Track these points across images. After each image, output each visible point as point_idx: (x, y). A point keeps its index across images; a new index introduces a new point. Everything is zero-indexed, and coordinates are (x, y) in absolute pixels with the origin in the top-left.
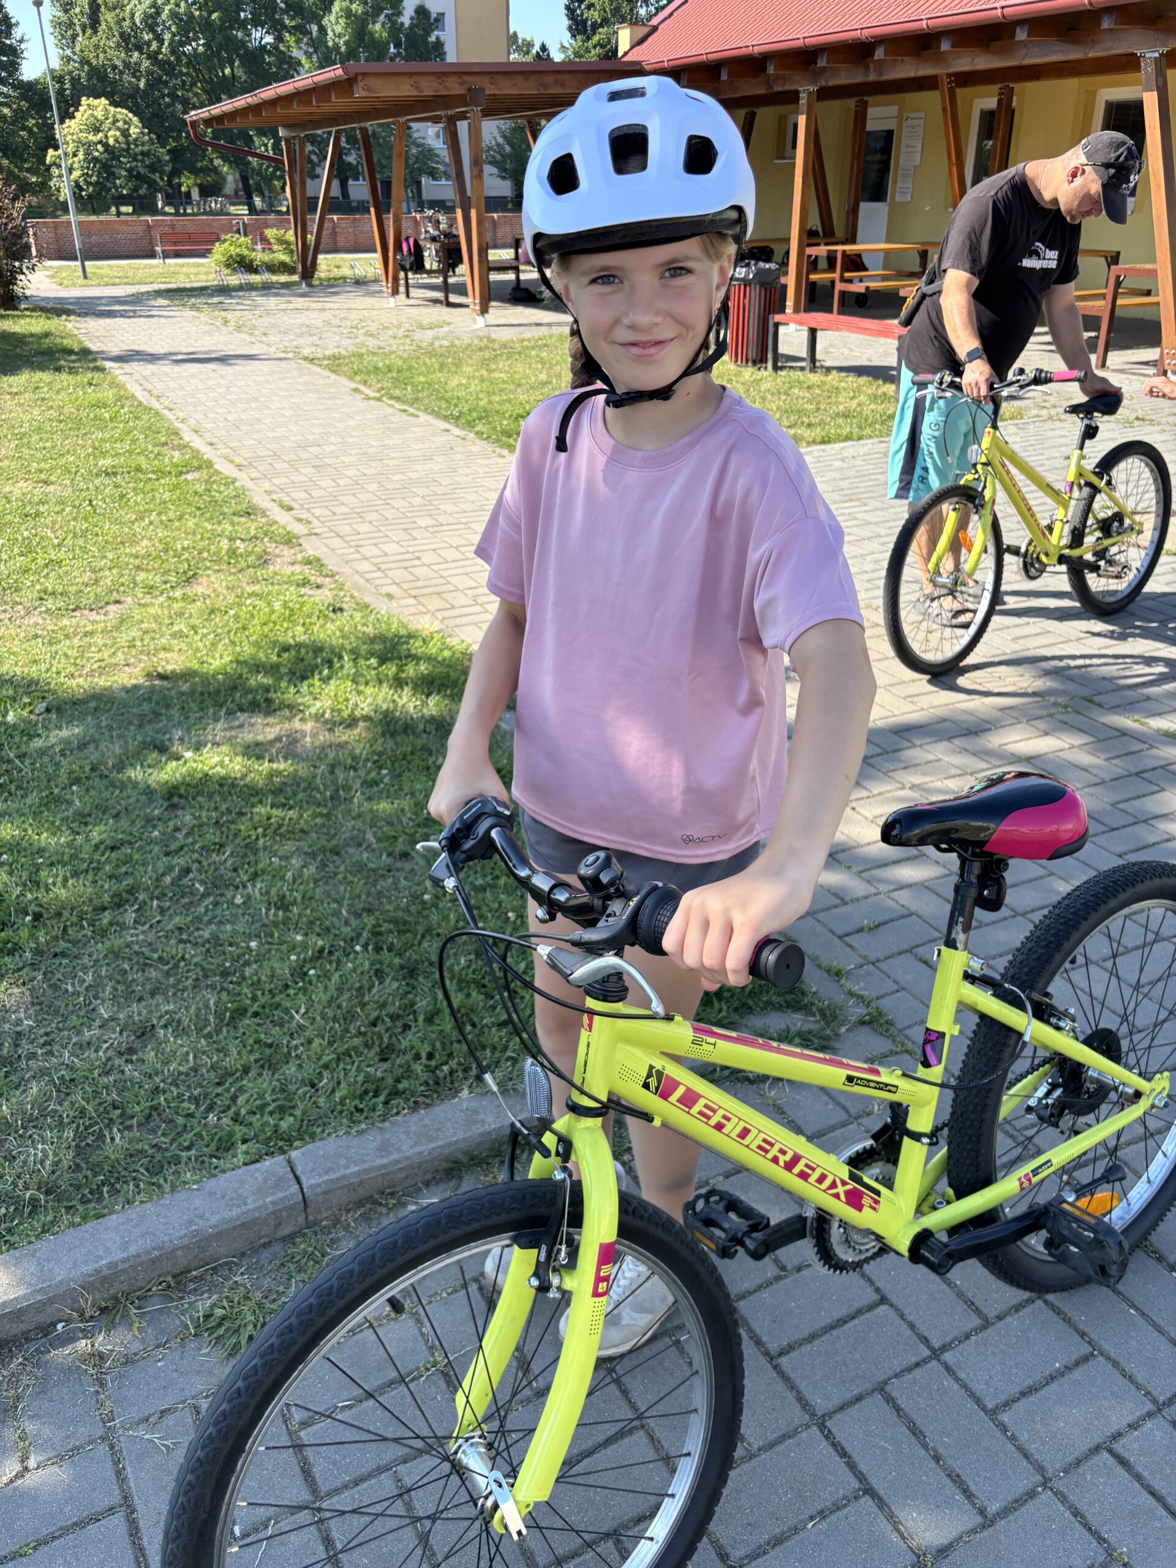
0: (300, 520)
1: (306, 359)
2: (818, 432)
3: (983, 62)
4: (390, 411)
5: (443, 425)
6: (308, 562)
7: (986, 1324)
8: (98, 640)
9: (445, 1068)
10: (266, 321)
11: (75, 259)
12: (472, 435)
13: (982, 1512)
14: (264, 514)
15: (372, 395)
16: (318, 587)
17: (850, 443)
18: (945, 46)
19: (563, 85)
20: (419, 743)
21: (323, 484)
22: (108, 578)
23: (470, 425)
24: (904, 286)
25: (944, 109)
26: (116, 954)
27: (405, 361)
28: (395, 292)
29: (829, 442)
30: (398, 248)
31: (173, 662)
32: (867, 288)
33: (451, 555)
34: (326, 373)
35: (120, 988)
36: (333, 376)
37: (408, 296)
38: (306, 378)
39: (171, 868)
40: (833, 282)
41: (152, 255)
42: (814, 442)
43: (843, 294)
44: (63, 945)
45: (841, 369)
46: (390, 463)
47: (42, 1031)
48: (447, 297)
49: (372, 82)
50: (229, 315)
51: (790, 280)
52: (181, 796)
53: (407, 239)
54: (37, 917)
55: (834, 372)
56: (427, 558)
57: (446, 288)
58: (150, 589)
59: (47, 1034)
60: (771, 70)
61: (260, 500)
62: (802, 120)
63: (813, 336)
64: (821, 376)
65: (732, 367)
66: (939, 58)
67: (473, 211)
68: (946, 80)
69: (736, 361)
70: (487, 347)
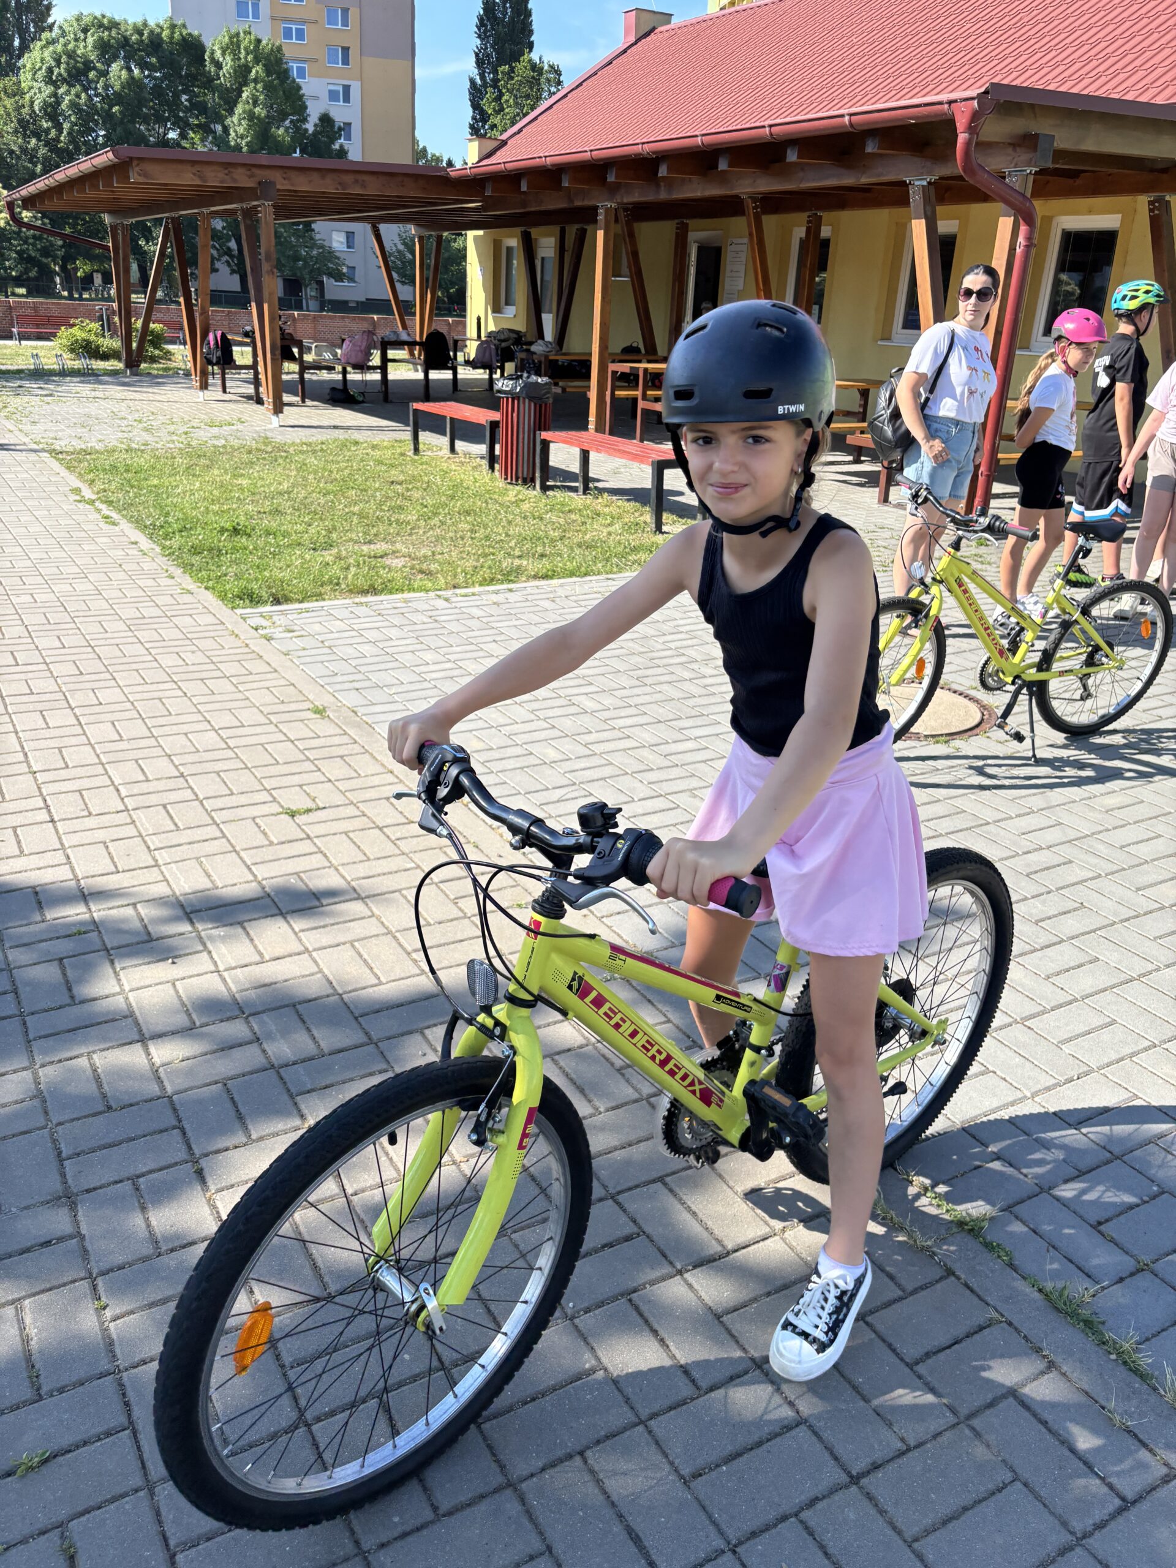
1: (52, 451)
2: (545, 565)
3: (763, 184)
4: (93, 517)
12: (157, 550)
15: (88, 497)
18: (723, 165)
19: (364, 186)
23: (164, 538)
25: (751, 234)
28: (204, 386)
29: (551, 578)
30: (206, 339)
34: (60, 469)
36: (64, 473)
37: (224, 391)
38: (32, 473)
41: (9, 337)
42: (536, 577)
43: (645, 412)
45: (613, 491)
48: (257, 394)
49: (150, 168)
51: (593, 395)
53: (214, 331)
55: (606, 495)
60: (565, 184)
62: (600, 234)
63: (585, 456)
64: (589, 499)
65: (501, 484)
66: (723, 178)
67: (266, 306)
68: (751, 205)
69: (506, 479)
70: (258, 450)
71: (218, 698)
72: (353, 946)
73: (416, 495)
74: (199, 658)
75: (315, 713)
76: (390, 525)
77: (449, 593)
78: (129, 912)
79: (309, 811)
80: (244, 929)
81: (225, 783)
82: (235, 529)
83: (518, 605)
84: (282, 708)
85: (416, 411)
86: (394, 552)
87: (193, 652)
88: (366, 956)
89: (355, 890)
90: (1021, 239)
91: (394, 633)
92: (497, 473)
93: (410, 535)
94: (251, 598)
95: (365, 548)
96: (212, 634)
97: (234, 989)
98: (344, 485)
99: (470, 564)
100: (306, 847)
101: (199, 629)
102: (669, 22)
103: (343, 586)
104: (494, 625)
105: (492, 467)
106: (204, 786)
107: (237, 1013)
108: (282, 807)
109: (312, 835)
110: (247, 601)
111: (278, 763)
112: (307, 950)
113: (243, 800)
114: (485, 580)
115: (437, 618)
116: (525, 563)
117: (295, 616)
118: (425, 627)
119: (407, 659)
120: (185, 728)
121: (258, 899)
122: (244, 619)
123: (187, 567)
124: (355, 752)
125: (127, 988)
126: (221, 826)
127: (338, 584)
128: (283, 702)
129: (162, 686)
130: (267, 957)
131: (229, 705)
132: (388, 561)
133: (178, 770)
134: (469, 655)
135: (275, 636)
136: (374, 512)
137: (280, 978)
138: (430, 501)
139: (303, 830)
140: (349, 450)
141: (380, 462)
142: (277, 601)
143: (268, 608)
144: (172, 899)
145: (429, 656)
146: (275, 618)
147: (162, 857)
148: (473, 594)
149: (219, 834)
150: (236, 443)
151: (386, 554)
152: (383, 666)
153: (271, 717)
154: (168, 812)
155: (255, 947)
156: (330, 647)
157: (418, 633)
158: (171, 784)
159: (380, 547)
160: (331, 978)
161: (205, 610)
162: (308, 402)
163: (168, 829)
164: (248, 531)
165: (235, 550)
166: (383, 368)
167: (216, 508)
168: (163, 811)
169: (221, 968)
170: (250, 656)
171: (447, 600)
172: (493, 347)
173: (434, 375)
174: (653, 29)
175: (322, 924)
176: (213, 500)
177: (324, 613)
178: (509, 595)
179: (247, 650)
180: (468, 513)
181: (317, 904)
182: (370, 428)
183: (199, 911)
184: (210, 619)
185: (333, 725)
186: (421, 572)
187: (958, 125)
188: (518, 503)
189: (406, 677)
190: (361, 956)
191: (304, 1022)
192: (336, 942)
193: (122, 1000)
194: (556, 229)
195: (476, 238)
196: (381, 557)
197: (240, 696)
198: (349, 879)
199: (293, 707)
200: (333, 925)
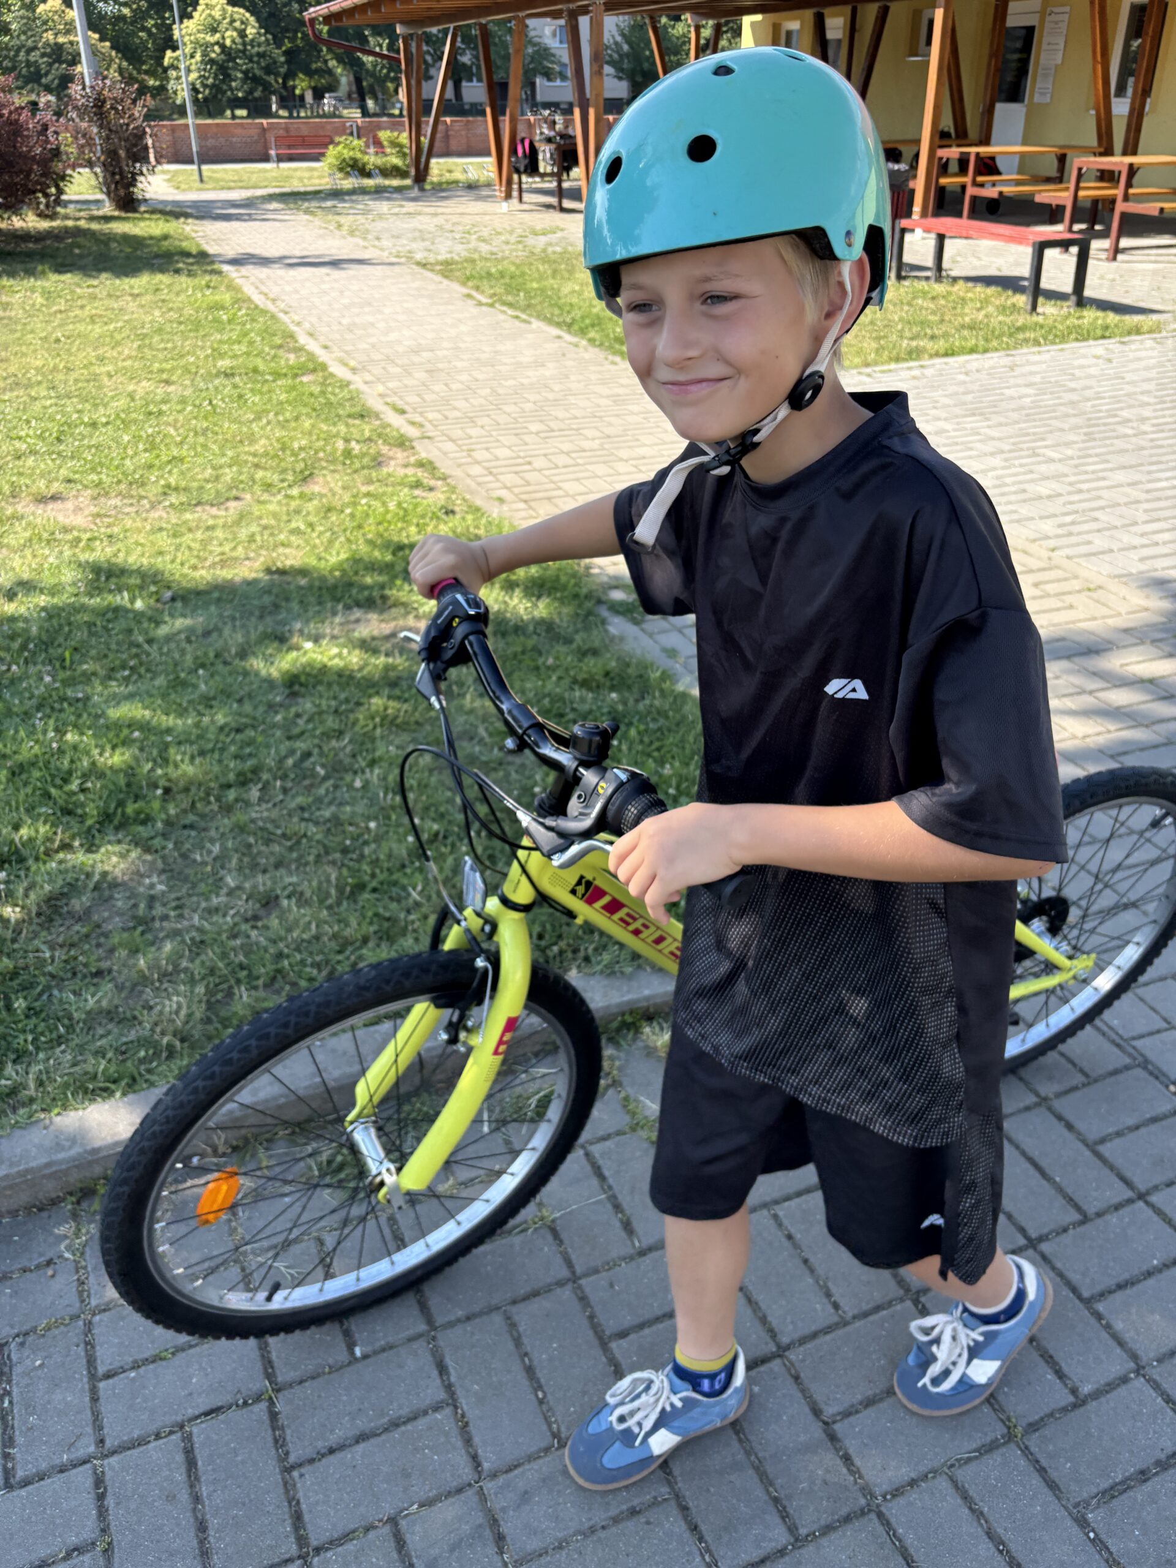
0: (413, 423)
1: (418, 264)
2: (941, 345)
4: (502, 317)
5: (555, 331)
6: (421, 464)
7: (1085, 1219)
8: (219, 533)
9: (555, 949)
10: (379, 225)
11: (191, 162)
12: (584, 342)
13: (1074, 1391)
14: (377, 416)
15: (484, 300)
16: (431, 489)
17: (975, 356)
20: (530, 643)
21: (436, 388)
22: (228, 475)
23: (583, 332)
24: (1040, 191)
25: (1092, 3)
26: (241, 829)
27: (518, 266)
28: (508, 196)
29: (953, 354)
30: (513, 151)
31: (292, 558)
32: (1001, 193)
33: (561, 460)
34: (438, 278)
35: (246, 860)
36: (446, 282)
37: (521, 201)
38: (417, 284)
39: (292, 752)
40: (964, 187)
41: (266, 159)
42: (937, 355)
43: (974, 199)
44: (191, 818)
45: (968, 279)
46: (502, 368)
47: (173, 896)
48: (560, 203)
50: (342, 219)
51: (919, 185)
52: (301, 685)
53: (522, 141)
54: (167, 791)
55: (961, 283)
56: (539, 463)
57: (560, 193)
58: (268, 487)
59: (178, 899)
61: (374, 403)
62: (939, 14)
67: (592, 109)
195: (753, 24)
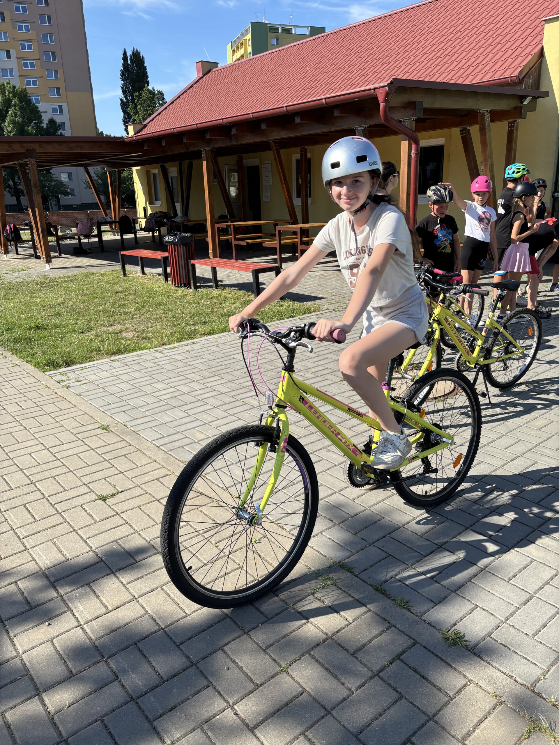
3: (284, 134)
18: (263, 127)
19: (81, 148)
24: (265, 241)
25: (275, 158)
28: (6, 252)
29: (212, 333)
32: (247, 243)
37: (17, 254)
42: (204, 334)
43: (236, 246)
51: (210, 240)
53: (10, 225)
55: (227, 288)
60: (185, 141)
62: (204, 163)
63: (214, 270)
64: (219, 291)
65: (173, 287)
66: (263, 133)
67: (36, 210)
68: (274, 145)
69: (175, 285)
70: (41, 282)
71: (45, 428)
72: (163, 589)
73: (131, 297)
74: (30, 404)
75: (103, 429)
76: (120, 315)
77: (161, 348)
78: (13, 587)
79: (113, 495)
80: (91, 588)
81: (59, 483)
82: (37, 326)
83: (200, 350)
84: (83, 429)
85: (122, 255)
86: (126, 329)
87: (26, 401)
88: (172, 596)
89: (154, 547)
90: (413, 151)
91: (137, 375)
92: (170, 282)
93: (132, 319)
94: (53, 365)
95: (110, 329)
96: (35, 388)
97: (93, 638)
98: (92, 296)
99: (168, 332)
100: (117, 521)
101: (27, 386)
102: (218, 67)
103: (103, 352)
104: (190, 363)
105: (166, 280)
106: (47, 487)
107: (99, 658)
108: (96, 494)
109: (119, 512)
110: (52, 367)
111: (88, 465)
112: (135, 598)
113: (72, 493)
114: (178, 339)
115: (158, 363)
116: (197, 327)
117: (80, 372)
118: (154, 369)
119: (148, 389)
120: (29, 450)
121: (95, 564)
122: (52, 377)
123: (14, 351)
124: (132, 451)
125: (21, 651)
126: (62, 514)
127: (100, 351)
128: (83, 425)
129: (11, 425)
130: (110, 608)
131: (52, 432)
132: (124, 335)
133: (30, 479)
134: (181, 382)
135: (71, 385)
136: (111, 309)
137: (122, 623)
138: (138, 300)
139: (112, 509)
140: (90, 278)
141: (107, 283)
142: (68, 365)
143: (63, 369)
144: (40, 573)
145: (160, 386)
146: (69, 374)
147: (29, 542)
148: (175, 348)
149: (62, 520)
150: (29, 280)
151: (122, 331)
152: (135, 395)
153: (79, 436)
154: (27, 509)
155: (101, 601)
156: (103, 388)
157: (150, 373)
158: (27, 489)
159: (118, 327)
160: (155, 617)
161: (28, 375)
162: (63, 256)
163: (30, 521)
164: (45, 327)
165: (39, 338)
166: (99, 235)
167: (24, 316)
168: (24, 509)
169: (82, 623)
170: (59, 399)
171: (161, 352)
172: (154, 221)
173: (125, 237)
174: (210, 71)
175: (140, 576)
176: (22, 312)
177: (95, 368)
178: (193, 346)
179: (56, 396)
180: (160, 304)
181: (133, 561)
182: (98, 266)
183: (60, 580)
184: (32, 380)
185: (115, 436)
186: (143, 338)
187: (379, 99)
188: (184, 296)
189: (150, 400)
190: (169, 596)
191: (145, 657)
192: (152, 588)
193: (19, 662)
194: (177, 163)
195: (137, 170)
196: (120, 333)
197: (58, 425)
198: (149, 540)
199: (90, 427)
200: (146, 575)
